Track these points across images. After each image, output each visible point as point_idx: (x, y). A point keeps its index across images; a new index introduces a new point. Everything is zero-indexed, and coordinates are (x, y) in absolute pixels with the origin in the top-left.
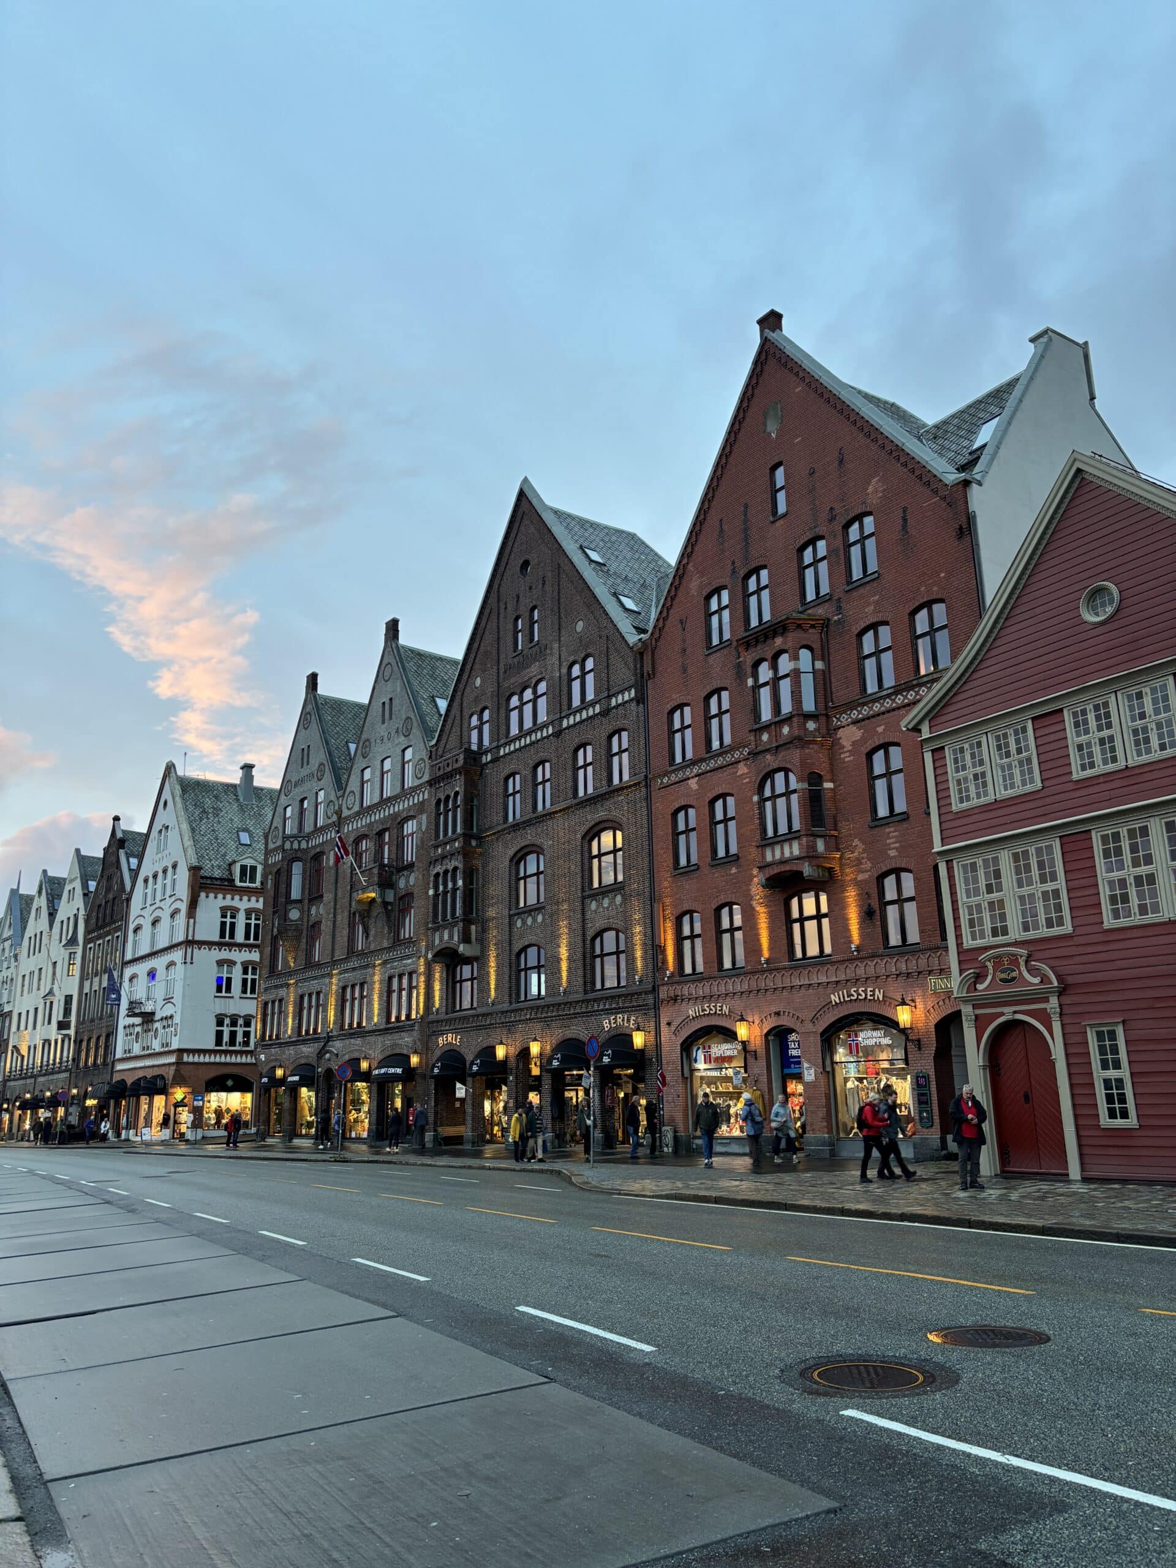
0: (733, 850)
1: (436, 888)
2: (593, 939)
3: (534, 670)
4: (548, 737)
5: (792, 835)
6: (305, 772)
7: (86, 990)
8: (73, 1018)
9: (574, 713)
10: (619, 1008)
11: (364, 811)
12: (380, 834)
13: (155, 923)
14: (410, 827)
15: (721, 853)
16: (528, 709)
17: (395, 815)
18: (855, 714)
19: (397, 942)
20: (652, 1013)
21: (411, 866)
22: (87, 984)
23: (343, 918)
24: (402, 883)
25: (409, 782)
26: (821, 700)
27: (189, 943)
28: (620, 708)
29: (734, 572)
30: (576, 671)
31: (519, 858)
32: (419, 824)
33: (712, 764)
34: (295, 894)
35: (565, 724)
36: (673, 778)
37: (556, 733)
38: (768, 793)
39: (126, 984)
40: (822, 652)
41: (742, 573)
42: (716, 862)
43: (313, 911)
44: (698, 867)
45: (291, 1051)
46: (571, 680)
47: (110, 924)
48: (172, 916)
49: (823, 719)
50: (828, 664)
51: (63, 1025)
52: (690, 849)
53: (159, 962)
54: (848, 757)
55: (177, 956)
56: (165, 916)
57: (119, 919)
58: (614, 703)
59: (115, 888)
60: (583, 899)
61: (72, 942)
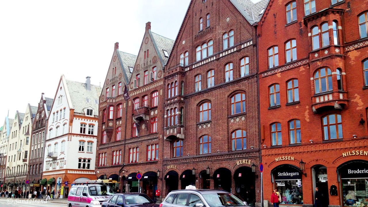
2: (232, 133)
4: (213, 61)
5: (329, 92)
6: (114, 76)
7: (32, 149)
9: (225, 52)
10: (244, 157)
11: (138, 89)
12: (143, 97)
13: (57, 128)
14: (155, 95)
15: (291, 101)
16: (205, 51)
18: (356, 46)
19: (150, 134)
20: (258, 159)
21: (155, 108)
24: (153, 114)
25: (155, 79)
26: (341, 40)
27: (70, 134)
28: (245, 49)
30: (226, 36)
31: (200, 104)
32: (159, 93)
33: (288, 67)
34: (111, 117)
35: (221, 55)
36: (269, 73)
37: (217, 59)
39: (47, 147)
40: (341, 23)
42: (288, 104)
43: (118, 123)
44: (280, 107)
45: (109, 170)
46: (223, 40)
47: (41, 128)
48: (64, 125)
49: (342, 48)
50: (344, 27)
51: (24, 161)
53: (59, 140)
54: (352, 63)
55: (66, 138)
56: (61, 125)
57: (45, 126)
58: (243, 47)
59: (42, 116)
60: (228, 118)
61: (28, 133)
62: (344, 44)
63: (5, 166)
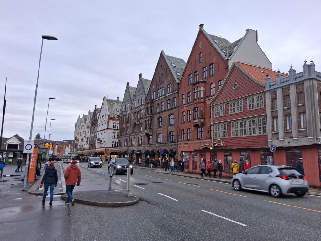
0: (190, 120)
1: (146, 122)
2: (169, 133)
3: (162, 86)
4: (164, 98)
5: (198, 118)
6: (126, 100)
7: (91, 136)
8: (89, 141)
9: (168, 94)
10: (172, 145)
11: (135, 108)
12: (138, 112)
13: (102, 125)
14: (142, 111)
15: (189, 120)
16: (161, 92)
17: (140, 109)
18: (209, 98)
19: (140, 131)
20: (177, 146)
21: (142, 118)
22: (91, 135)
23: (132, 126)
24: (141, 121)
25: (142, 104)
26: (204, 95)
27: (108, 129)
29: (193, 71)
30: (169, 86)
31: (159, 118)
32: (144, 111)
33: (188, 105)
34: (124, 122)
35: (166, 95)
36: (182, 107)
38: (195, 111)
39: (97, 135)
40: (205, 87)
41: (194, 72)
42: (188, 122)
43: (127, 125)
44: (185, 122)
45: (123, 148)
46: (168, 88)
47: (95, 124)
48: (105, 124)
49: (204, 99)
50: (206, 89)
51: (87, 142)
52: (184, 119)
53: (103, 132)
54: (207, 106)
55: (106, 131)
56: (104, 124)
57: (96, 124)
58: (174, 93)
59: (96, 118)
60: (168, 126)
61: (88, 127)
62: (205, 97)
63: (78, 144)
